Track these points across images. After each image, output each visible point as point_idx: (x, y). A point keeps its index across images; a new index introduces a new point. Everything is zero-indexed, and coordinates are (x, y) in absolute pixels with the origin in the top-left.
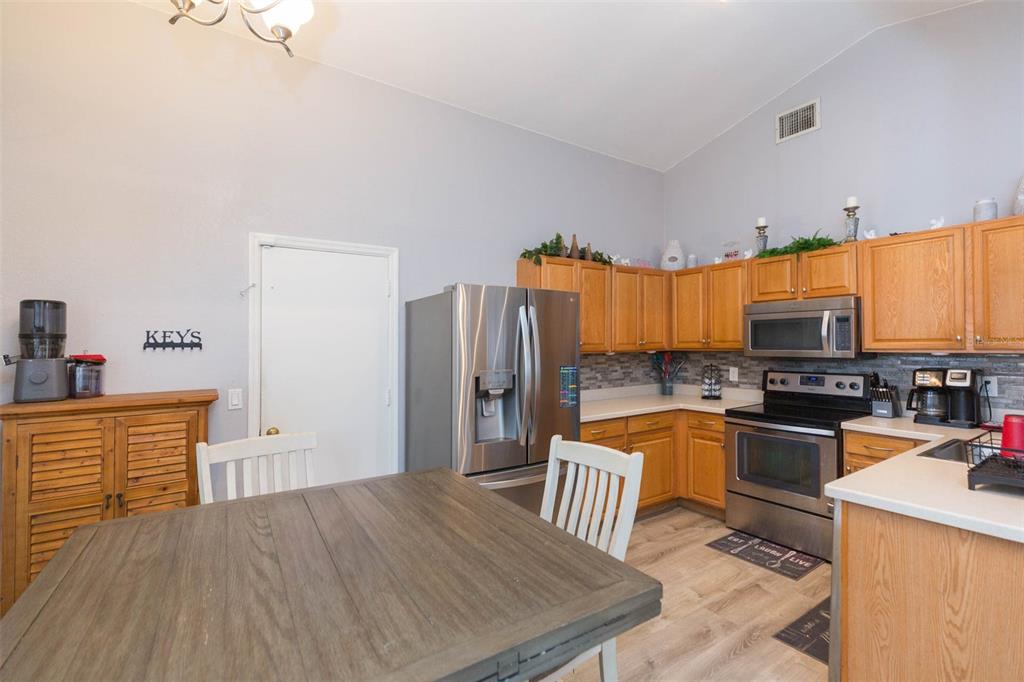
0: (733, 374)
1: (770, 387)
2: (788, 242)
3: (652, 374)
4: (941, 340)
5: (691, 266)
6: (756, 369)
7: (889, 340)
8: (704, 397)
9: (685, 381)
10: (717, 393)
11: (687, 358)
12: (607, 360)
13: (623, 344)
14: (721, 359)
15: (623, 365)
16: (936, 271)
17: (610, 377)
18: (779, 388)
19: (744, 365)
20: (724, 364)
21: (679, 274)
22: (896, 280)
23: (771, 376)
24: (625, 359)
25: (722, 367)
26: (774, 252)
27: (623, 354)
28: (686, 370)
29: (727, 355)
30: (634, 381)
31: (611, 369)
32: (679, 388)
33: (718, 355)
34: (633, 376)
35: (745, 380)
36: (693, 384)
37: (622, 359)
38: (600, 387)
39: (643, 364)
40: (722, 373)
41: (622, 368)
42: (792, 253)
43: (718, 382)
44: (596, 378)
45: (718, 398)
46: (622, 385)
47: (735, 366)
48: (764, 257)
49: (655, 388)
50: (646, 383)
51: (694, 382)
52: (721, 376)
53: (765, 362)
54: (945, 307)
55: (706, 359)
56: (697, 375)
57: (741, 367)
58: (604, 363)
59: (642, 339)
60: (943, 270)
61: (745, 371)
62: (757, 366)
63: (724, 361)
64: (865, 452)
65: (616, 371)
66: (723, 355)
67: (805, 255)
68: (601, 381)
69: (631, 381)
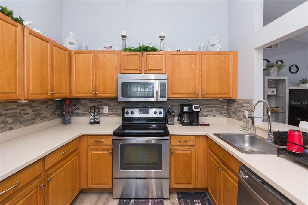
0: (106, 110)
1: (126, 115)
2: (136, 46)
3: (57, 113)
4: (193, 94)
5: (84, 49)
6: (117, 107)
7: (177, 94)
8: (91, 123)
9: (78, 115)
10: (97, 120)
11: (79, 102)
12: (18, 106)
13: (36, 94)
14: (99, 102)
15: (34, 109)
16: (192, 67)
17: (22, 119)
18: (130, 115)
19: (111, 105)
20: (100, 105)
21: (76, 53)
22: (179, 70)
23: (126, 110)
24: (36, 105)
25: (100, 106)
26: (130, 50)
27: (34, 101)
28: (78, 109)
29: (102, 100)
30: (44, 119)
31: (22, 112)
32: (75, 119)
33: (97, 100)
34: (42, 115)
35: (112, 113)
36: (83, 116)
37: (33, 105)
38: (11, 129)
39: (50, 107)
40: (100, 109)
41: (33, 111)
42: (140, 51)
43: (98, 114)
44: (7, 122)
45: (98, 123)
46: (34, 123)
47: (106, 105)
48: (126, 51)
49: (58, 120)
50: (52, 119)
51: (83, 115)
52: (99, 111)
53: (121, 104)
54: (194, 81)
55: (90, 102)
56: (85, 111)
57: (109, 106)
58: (16, 109)
59: (52, 90)
60: (194, 67)
61: (112, 108)
62: (118, 105)
63: (101, 103)
64: (178, 143)
65: (28, 114)
66: (100, 100)
67: (146, 53)
68: (12, 124)
69: (41, 119)
